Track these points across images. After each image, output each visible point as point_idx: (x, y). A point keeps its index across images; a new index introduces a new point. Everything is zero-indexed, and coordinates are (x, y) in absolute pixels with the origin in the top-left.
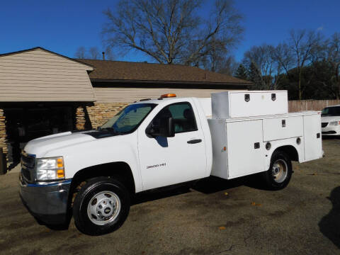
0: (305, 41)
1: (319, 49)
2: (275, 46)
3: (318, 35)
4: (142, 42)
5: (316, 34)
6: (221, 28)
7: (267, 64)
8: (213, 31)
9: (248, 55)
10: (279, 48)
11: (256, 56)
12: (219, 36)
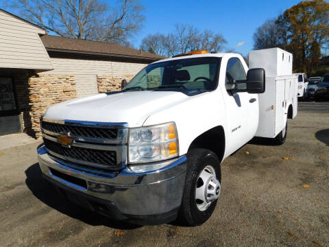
0: (186, 33)
1: (196, 40)
2: (166, 36)
3: (196, 29)
4: (51, 22)
5: (194, 28)
6: (125, 16)
7: (160, 50)
8: (119, 18)
9: (145, 41)
10: (168, 38)
11: (151, 42)
12: (124, 23)
